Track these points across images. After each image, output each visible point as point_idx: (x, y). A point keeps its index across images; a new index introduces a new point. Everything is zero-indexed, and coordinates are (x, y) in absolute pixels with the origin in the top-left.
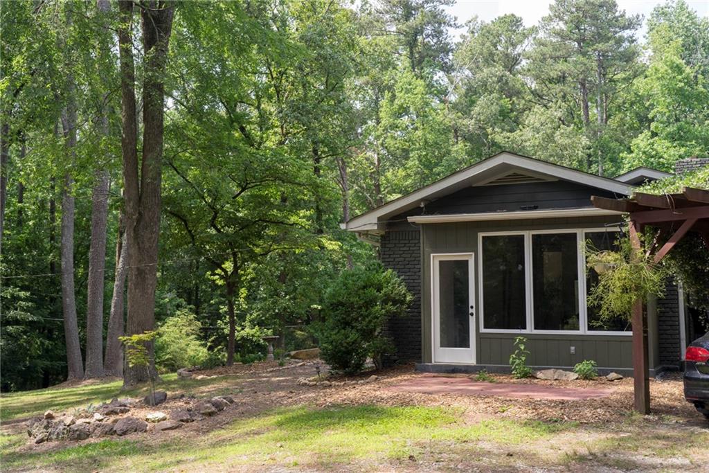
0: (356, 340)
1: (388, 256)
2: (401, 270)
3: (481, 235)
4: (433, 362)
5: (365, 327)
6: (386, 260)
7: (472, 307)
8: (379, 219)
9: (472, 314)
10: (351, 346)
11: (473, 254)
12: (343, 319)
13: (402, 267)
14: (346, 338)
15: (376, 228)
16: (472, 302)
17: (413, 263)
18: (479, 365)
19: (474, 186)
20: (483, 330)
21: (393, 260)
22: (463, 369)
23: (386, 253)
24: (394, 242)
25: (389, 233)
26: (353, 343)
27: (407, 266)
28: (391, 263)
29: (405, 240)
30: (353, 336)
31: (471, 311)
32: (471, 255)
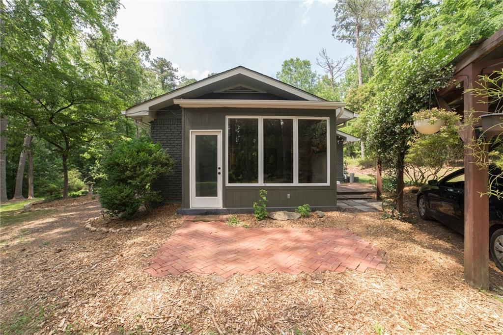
0: (129, 194)
1: (156, 135)
2: (165, 144)
3: (228, 117)
4: (190, 207)
5: (138, 183)
6: (155, 137)
7: (219, 168)
8: (150, 108)
9: (219, 173)
10: (124, 199)
11: (222, 130)
12: (119, 176)
13: (166, 142)
14: (121, 192)
15: (148, 114)
16: (220, 164)
17: (173, 140)
18: (225, 209)
19: (215, 92)
20: (227, 184)
21: (159, 137)
22: (213, 212)
23: (155, 133)
24: (160, 126)
25: (157, 119)
26: (127, 197)
27: (169, 142)
28: (158, 140)
29: (168, 124)
30: (127, 191)
31: (218, 171)
32: (220, 131)
